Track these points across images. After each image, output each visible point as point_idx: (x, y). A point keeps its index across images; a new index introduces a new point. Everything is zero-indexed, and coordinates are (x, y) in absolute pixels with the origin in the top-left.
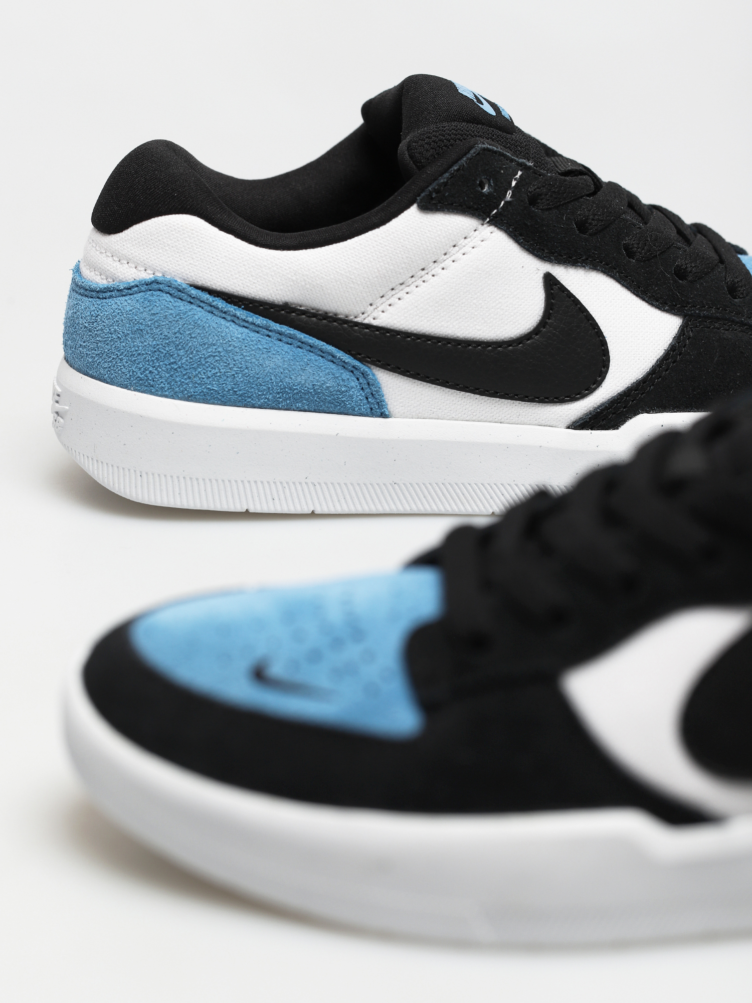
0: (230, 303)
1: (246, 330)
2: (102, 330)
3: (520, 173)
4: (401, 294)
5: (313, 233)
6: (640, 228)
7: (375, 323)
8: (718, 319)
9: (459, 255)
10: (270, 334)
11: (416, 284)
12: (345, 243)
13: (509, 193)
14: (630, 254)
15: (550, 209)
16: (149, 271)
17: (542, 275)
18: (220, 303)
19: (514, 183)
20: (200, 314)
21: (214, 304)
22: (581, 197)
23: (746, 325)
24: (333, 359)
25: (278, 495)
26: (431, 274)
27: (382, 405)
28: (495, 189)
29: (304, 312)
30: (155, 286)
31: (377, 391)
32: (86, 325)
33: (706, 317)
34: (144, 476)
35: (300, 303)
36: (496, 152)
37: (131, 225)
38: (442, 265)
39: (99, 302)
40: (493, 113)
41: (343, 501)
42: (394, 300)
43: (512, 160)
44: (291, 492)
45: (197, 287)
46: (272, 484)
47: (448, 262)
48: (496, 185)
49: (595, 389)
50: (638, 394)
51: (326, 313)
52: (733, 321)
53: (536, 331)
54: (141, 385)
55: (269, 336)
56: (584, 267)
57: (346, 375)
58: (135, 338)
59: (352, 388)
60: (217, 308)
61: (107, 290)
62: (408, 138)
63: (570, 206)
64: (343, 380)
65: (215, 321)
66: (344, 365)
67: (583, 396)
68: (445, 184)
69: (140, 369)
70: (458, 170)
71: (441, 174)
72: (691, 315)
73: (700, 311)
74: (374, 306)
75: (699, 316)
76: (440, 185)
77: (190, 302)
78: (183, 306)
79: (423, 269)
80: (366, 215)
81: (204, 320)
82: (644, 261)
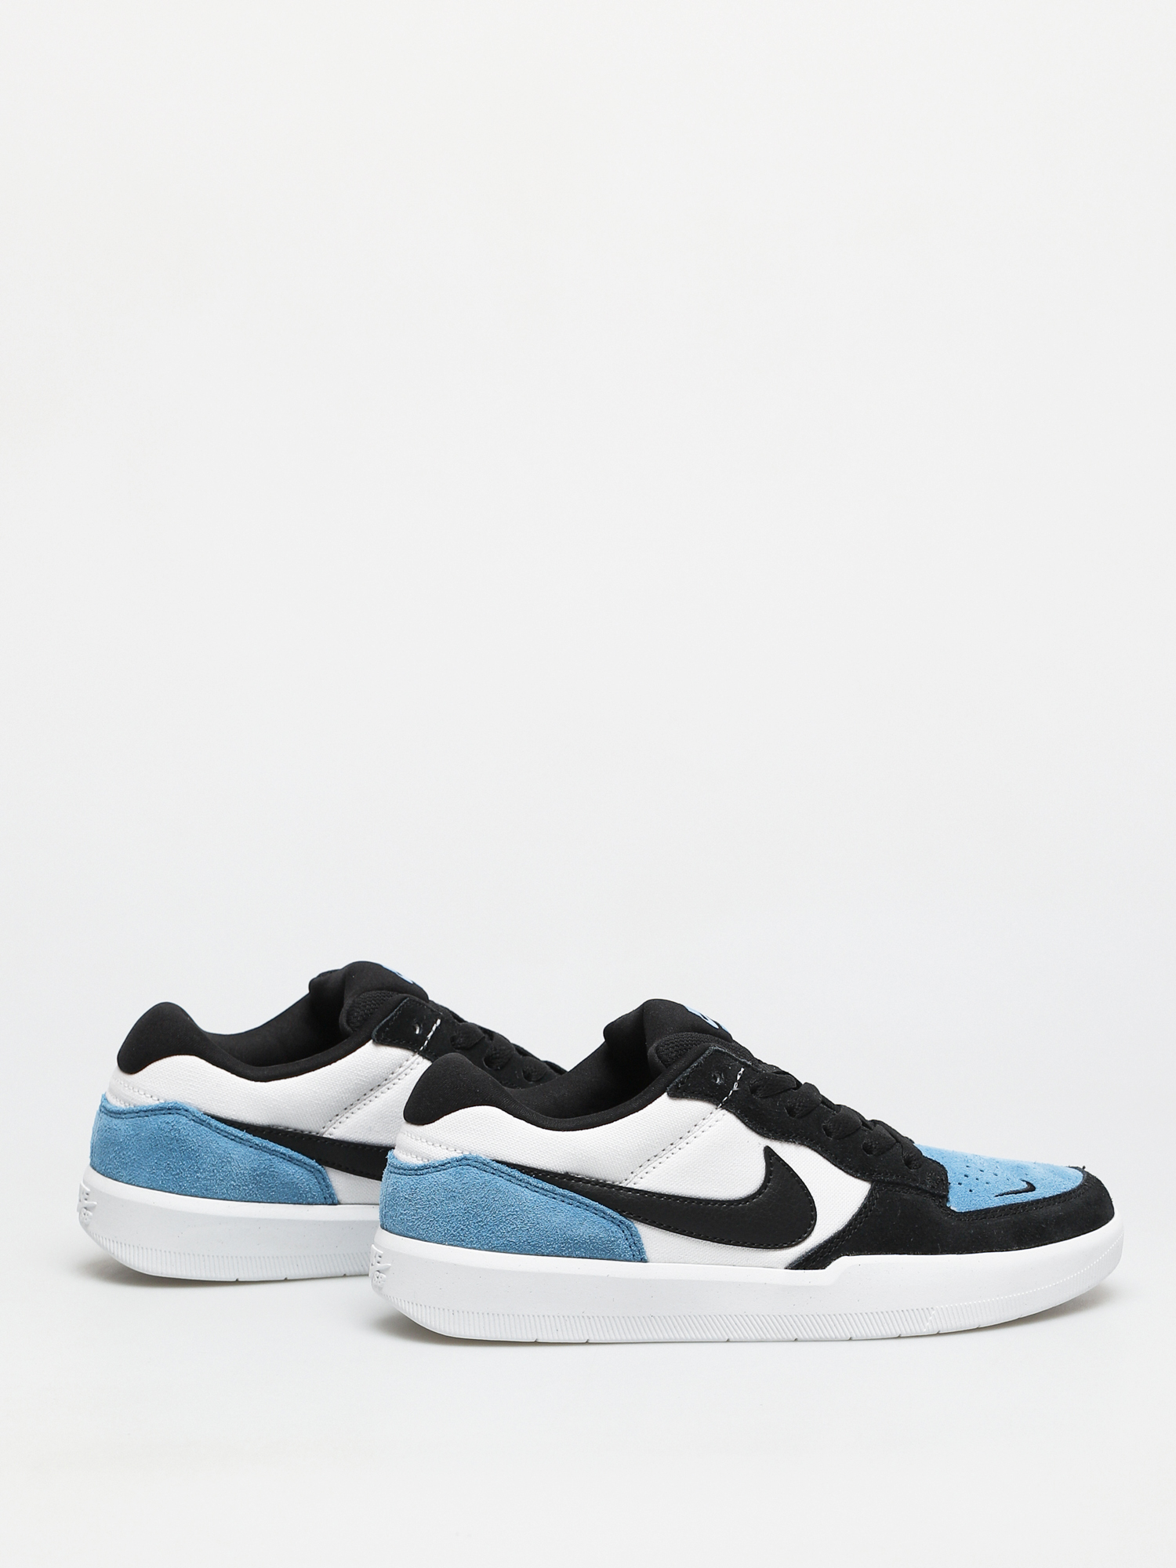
0: (524, 1173)
1: (537, 1194)
2: (421, 1199)
3: (742, 1070)
4: (655, 1164)
5: (588, 1118)
6: (834, 1114)
7: (636, 1187)
8: (898, 1184)
9: (700, 1132)
10: (556, 1196)
11: (667, 1155)
12: (612, 1124)
13: (736, 1084)
14: (829, 1134)
15: (767, 1097)
16: (458, 1151)
17: (763, 1148)
18: (517, 1173)
19: (739, 1077)
20: (501, 1182)
21: (512, 1173)
22: (789, 1090)
23: (920, 1189)
24: (604, 1216)
25: (561, 1327)
26: (678, 1147)
27: (642, 1252)
28: (725, 1081)
29: (581, 1180)
30: (464, 1162)
31: (639, 1241)
32: (407, 1196)
33: (889, 1183)
34: (456, 1313)
35: (577, 1172)
36: (725, 1053)
37: (443, 1116)
38: (687, 1141)
39: (417, 1177)
40: (717, 1027)
41: (611, 1331)
42: (649, 1169)
43: (736, 1060)
44: (571, 1324)
45: (498, 1162)
46: (556, 1317)
47: (691, 1138)
48: (726, 1078)
49: (806, 1238)
50: (839, 1242)
51: (597, 1180)
52: (910, 1186)
53: (759, 1192)
54: (454, 1240)
55: (554, 1198)
56: (794, 1142)
57: (615, 1228)
58: (449, 1203)
59: (619, 1238)
60: (515, 1177)
61: (425, 1167)
62: (655, 1045)
63: (781, 1095)
64: (612, 1232)
65: (513, 1187)
66: (613, 1220)
67: (798, 1243)
68: (688, 1077)
69: (453, 1227)
70: (697, 1066)
71: (685, 1070)
72: (878, 1181)
73: (885, 1177)
74: (635, 1174)
75: (883, 1181)
76: (684, 1078)
77: (493, 1173)
78: (487, 1176)
79: (672, 1144)
80: (628, 1102)
81: (504, 1187)
82: (839, 1139)
